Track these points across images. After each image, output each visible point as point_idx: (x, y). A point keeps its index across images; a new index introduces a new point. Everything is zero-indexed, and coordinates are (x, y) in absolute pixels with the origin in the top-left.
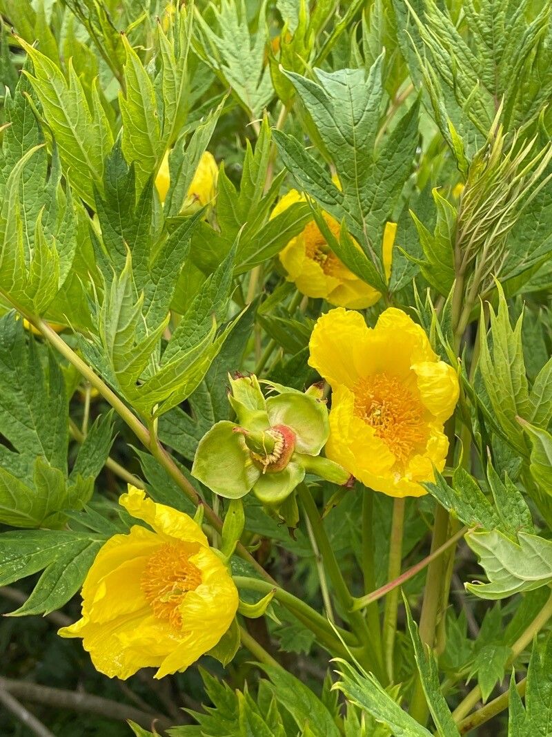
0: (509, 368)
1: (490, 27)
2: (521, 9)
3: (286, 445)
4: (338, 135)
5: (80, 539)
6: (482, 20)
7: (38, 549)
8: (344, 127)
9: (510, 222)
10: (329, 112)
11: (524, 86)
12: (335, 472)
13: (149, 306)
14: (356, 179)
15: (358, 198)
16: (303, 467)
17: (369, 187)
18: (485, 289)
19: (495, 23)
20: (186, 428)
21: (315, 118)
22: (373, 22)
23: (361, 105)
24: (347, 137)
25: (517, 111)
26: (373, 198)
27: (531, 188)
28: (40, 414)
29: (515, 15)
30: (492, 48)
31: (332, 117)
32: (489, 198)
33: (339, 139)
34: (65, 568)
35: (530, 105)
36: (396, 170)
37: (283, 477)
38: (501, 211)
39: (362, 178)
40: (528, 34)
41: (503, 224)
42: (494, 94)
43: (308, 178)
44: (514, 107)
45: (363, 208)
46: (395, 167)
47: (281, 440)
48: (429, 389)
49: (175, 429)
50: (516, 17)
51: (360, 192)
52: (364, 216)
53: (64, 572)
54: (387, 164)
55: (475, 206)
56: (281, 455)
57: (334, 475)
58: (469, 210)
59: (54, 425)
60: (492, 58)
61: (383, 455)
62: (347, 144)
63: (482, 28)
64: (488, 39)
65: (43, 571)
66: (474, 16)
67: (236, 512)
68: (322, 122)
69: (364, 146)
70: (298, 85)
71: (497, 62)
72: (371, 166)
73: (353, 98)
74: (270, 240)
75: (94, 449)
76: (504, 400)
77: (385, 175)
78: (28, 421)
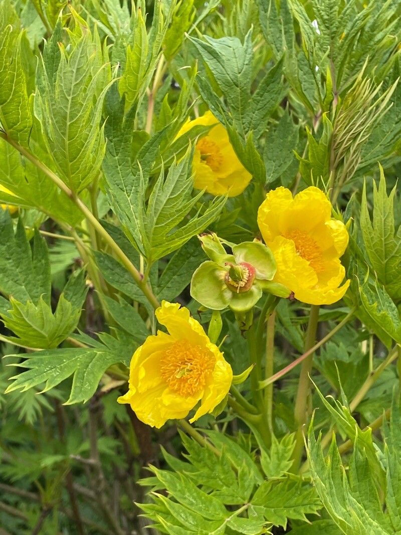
0: (383, 221)
1: (328, 15)
2: (350, 5)
3: (251, 275)
4: (228, 80)
5: (89, 352)
6: (323, 11)
7: (64, 360)
8: (232, 74)
9: (367, 135)
10: (221, 64)
11: (352, 54)
12: (282, 290)
13: (131, 190)
14: (240, 110)
15: (241, 122)
16: (261, 288)
17: (248, 115)
18: (349, 177)
19: (331, 13)
20: (130, 279)
21: (211, 68)
22: (244, 7)
23: (242, 61)
24: (235, 81)
25: (347, 70)
26: (251, 122)
27: (379, 114)
28: (27, 275)
29: (346, 9)
30: (329, 29)
31: (224, 68)
32: (354, 120)
33: (229, 82)
34: (85, 371)
35: (355, 66)
36: (266, 104)
37: (249, 294)
38: (362, 128)
39: (244, 109)
40: (357, 21)
41: (363, 136)
42: (330, 58)
43: (213, 107)
44: (345, 66)
45: (244, 129)
46: (265, 102)
47: (247, 271)
48: (337, 236)
49: (122, 280)
50: (346, 10)
51: (242, 118)
52: (245, 134)
53: (85, 374)
54: (260, 100)
55: (346, 124)
56: (247, 281)
57: (282, 292)
58: (341, 127)
59: (39, 281)
60: (328, 35)
61: (311, 279)
62: (234, 86)
63: (322, 16)
64: (326, 23)
65: (73, 374)
66: (317, 8)
67: (217, 320)
68: (217, 71)
69: (245, 88)
70: (198, 46)
71: (332, 38)
72: (250, 101)
73: (237, 56)
74: (178, 150)
75: (71, 295)
76: (376, 242)
77: (259, 107)
78: (17, 280)
